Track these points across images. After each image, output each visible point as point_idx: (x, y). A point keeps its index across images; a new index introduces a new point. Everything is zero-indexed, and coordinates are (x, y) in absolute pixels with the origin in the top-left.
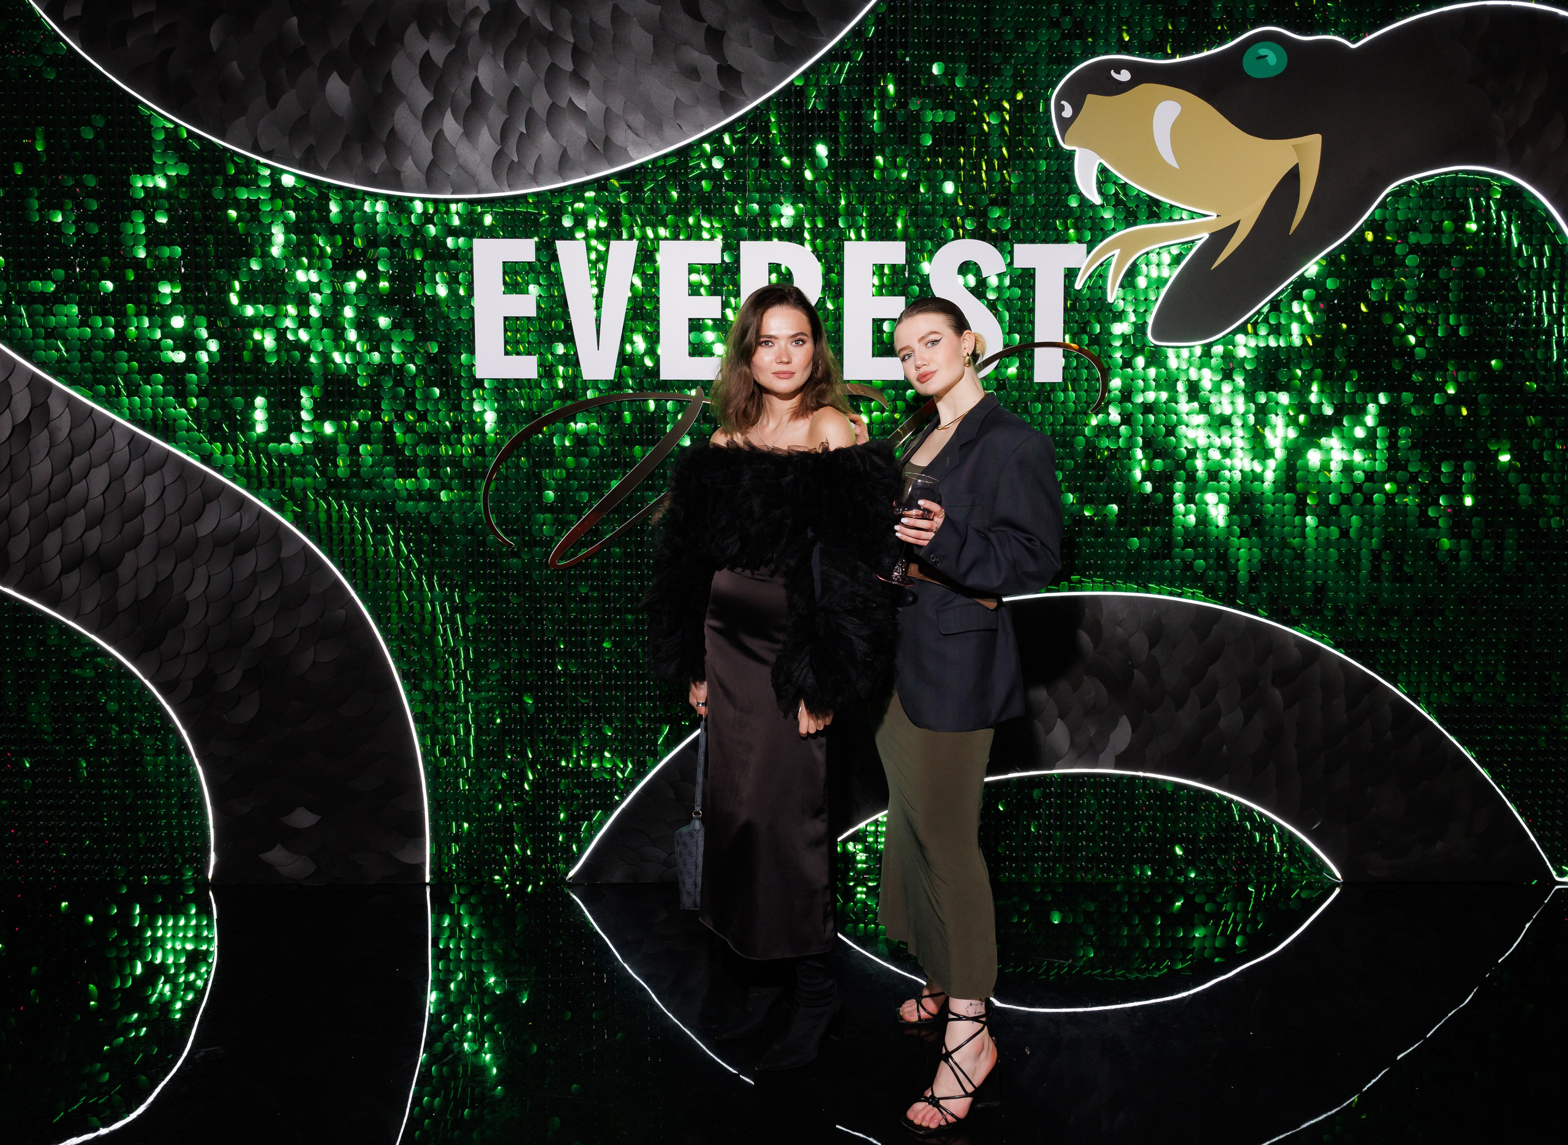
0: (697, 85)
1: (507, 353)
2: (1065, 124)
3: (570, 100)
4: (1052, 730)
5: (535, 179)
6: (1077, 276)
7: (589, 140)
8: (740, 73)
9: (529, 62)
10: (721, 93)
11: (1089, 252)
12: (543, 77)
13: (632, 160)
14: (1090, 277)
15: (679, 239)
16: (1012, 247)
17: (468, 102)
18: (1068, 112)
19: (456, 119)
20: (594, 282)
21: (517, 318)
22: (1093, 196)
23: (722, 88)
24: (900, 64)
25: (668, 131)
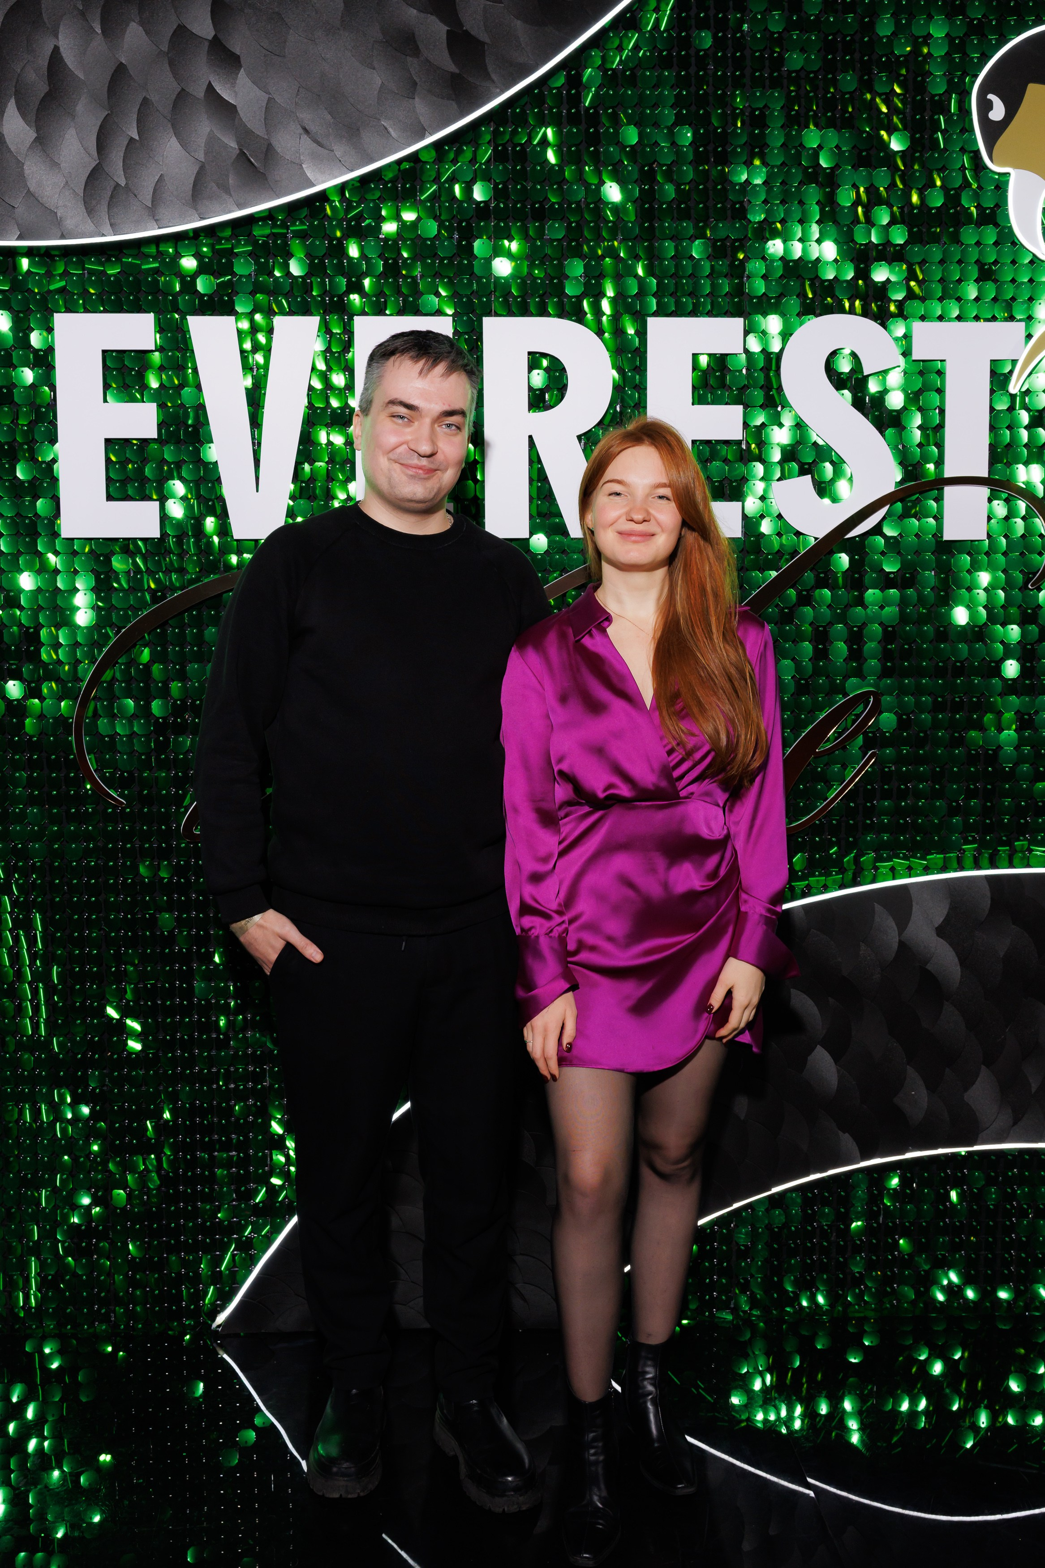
0: (413, 64)
1: (110, 498)
2: (993, 132)
3: (210, 89)
4: (974, 1083)
5: (153, 213)
6: (1011, 372)
7: (241, 150)
8: (483, 44)
9: (142, 23)
10: (453, 75)
11: (1029, 336)
12: (165, 47)
13: (312, 185)
14: (1030, 374)
15: (386, 315)
16: (908, 328)
17: (43, 88)
18: (998, 112)
19: (23, 114)
20: (249, 382)
21: (127, 441)
22: (1037, 246)
23: (452, 68)
24: (734, 35)
25: (369, 138)
